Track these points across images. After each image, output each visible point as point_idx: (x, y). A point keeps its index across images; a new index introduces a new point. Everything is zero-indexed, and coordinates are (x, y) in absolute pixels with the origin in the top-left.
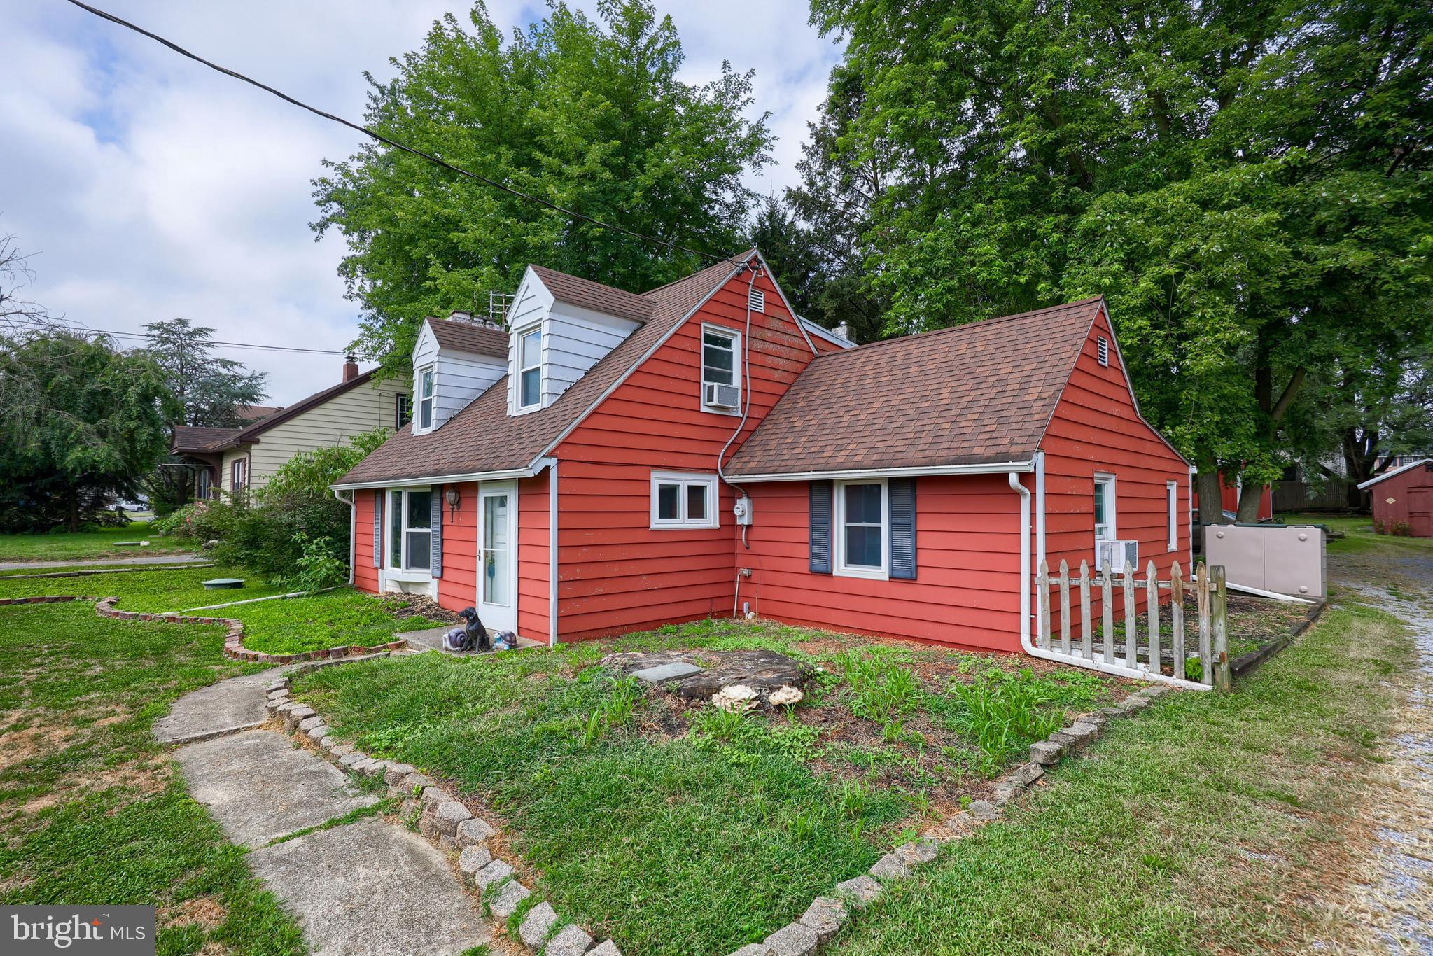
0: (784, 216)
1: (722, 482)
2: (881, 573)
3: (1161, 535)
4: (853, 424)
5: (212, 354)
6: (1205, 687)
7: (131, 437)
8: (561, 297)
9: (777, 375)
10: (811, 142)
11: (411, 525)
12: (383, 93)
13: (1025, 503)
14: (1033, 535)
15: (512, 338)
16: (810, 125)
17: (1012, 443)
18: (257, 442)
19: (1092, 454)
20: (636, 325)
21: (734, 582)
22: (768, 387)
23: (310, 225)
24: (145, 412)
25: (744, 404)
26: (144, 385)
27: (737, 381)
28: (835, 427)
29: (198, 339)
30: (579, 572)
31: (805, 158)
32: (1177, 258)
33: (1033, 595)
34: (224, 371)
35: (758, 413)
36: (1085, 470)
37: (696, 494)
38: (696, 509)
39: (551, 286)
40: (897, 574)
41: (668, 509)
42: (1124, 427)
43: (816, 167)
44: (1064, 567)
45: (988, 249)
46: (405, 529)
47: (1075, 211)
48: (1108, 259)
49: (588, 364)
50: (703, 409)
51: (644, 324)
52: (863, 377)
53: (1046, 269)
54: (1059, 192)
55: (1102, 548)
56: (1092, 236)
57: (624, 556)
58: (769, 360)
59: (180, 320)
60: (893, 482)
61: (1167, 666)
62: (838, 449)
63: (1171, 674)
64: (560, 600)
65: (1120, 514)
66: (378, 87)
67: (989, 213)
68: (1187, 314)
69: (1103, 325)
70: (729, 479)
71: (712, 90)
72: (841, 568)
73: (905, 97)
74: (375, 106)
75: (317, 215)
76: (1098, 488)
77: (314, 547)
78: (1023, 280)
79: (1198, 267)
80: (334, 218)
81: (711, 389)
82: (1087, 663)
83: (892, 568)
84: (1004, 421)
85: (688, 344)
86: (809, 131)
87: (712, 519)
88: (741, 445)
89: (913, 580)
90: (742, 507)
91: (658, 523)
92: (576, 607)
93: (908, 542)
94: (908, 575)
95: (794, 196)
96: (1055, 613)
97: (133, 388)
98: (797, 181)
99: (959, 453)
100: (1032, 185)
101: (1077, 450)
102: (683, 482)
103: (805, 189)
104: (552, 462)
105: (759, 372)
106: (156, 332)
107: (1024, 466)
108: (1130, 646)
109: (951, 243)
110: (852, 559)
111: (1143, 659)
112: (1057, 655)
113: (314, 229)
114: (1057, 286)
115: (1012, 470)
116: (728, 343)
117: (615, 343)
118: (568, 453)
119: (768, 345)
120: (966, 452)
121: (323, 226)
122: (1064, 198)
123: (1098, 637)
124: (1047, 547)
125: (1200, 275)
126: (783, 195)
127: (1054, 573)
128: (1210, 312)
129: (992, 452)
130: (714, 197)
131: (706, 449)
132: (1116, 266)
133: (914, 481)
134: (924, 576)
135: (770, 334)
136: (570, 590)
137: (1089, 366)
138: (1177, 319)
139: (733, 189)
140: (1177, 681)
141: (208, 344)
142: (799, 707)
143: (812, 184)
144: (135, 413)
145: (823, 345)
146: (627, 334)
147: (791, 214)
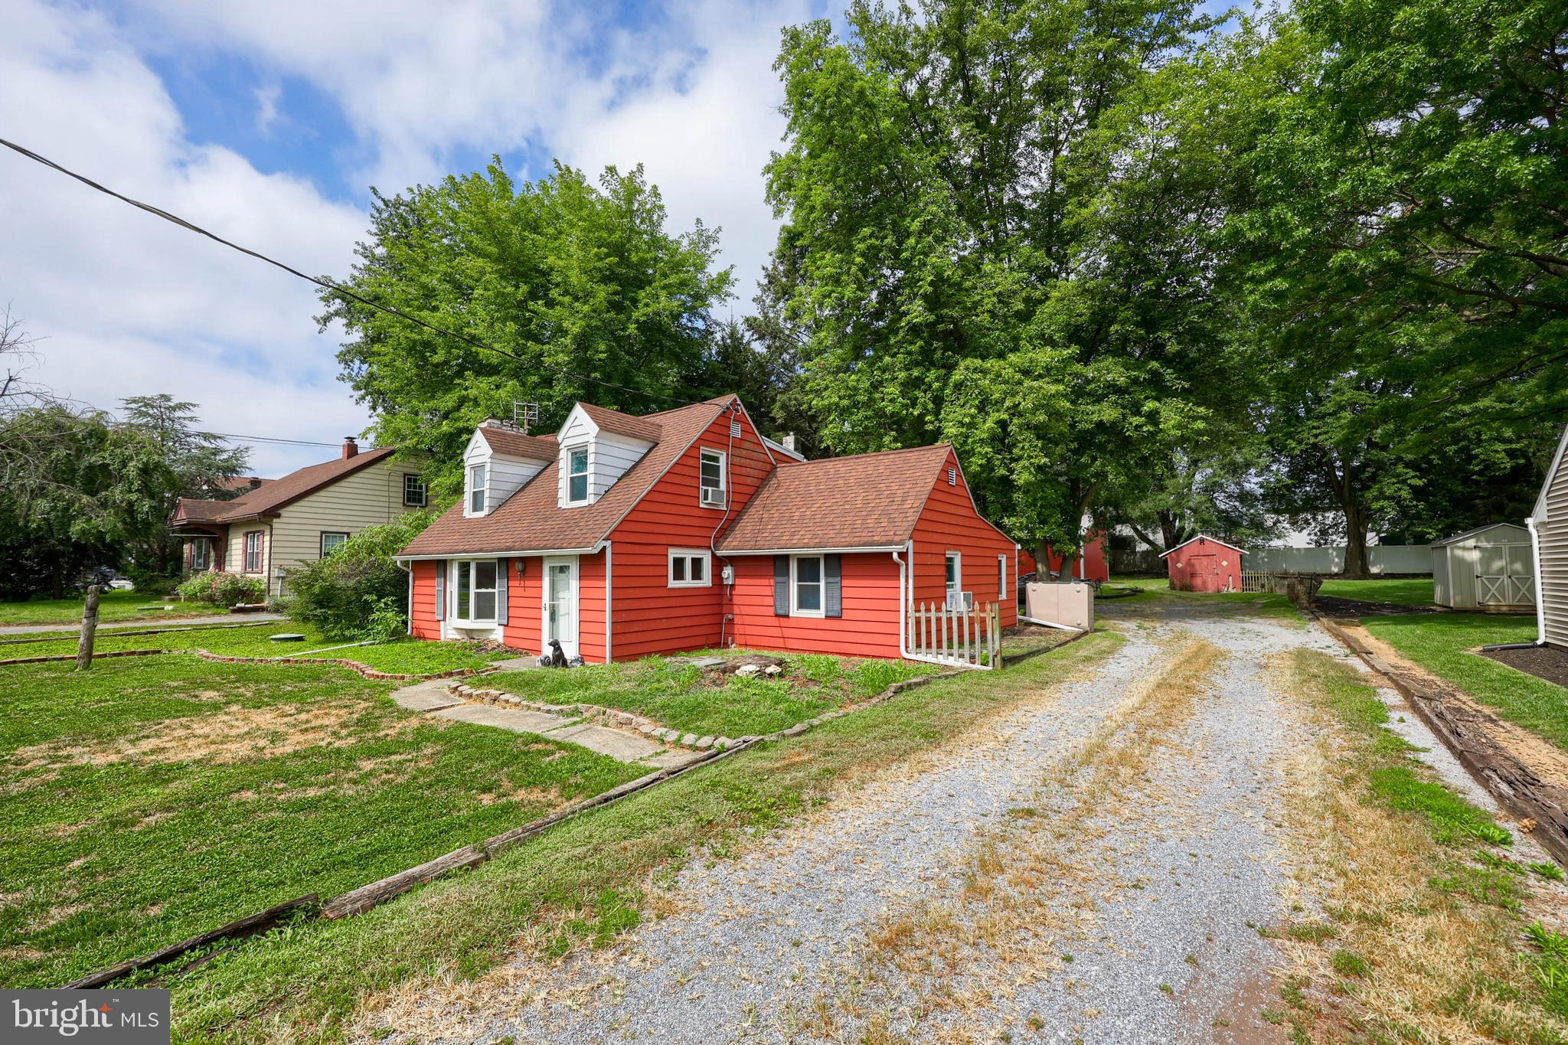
0: (743, 336)
1: (714, 556)
2: (820, 614)
3: (994, 589)
4: (802, 517)
5: (192, 427)
6: (989, 668)
7: (130, 509)
8: (604, 427)
9: (749, 481)
10: (765, 281)
11: (478, 586)
12: (387, 206)
13: (903, 569)
14: (907, 588)
15: (562, 452)
16: (763, 268)
17: (895, 534)
18: (279, 516)
19: (945, 539)
20: (651, 445)
21: (721, 624)
22: (744, 489)
23: (315, 318)
24: (146, 486)
25: (728, 501)
26: (145, 460)
27: (723, 486)
28: (791, 518)
29: (178, 414)
30: (624, 616)
31: (760, 293)
32: (1008, 409)
33: (907, 624)
34: (206, 444)
35: (737, 508)
36: (938, 549)
37: (697, 563)
38: (697, 574)
39: (595, 418)
40: (830, 614)
41: (679, 575)
42: (967, 522)
43: (768, 302)
44: (923, 607)
45: (892, 390)
46: (473, 590)
47: (950, 368)
48: (968, 405)
49: (620, 473)
50: (702, 505)
51: (657, 444)
52: (808, 485)
53: (931, 406)
54: (939, 354)
55: (952, 596)
56: (959, 386)
57: (652, 605)
58: (744, 471)
59: (162, 396)
60: (827, 556)
61: (972, 659)
62: (793, 534)
63: (974, 663)
64: (613, 634)
65: (963, 576)
66: (383, 200)
67: (893, 364)
68: (1014, 445)
69: (953, 461)
70: (719, 553)
71: (686, 239)
72: (794, 611)
73: (836, 280)
74: (377, 215)
75: (322, 310)
76: (951, 560)
77: (382, 605)
78: (916, 413)
79: (1021, 415)
80: (337, 313)
81: (706, 492)
82: (934, 660)
83: (827, 611)
84: (892, 521)
85: (691, 462)
86: (763, 273)
87: (706, 580)
88: (726, 529)
89: (839, 618)
90: (728, 572)
91: (673, 584)
92: (623, 639)
93: (838, 594)
94: (836, 614)
95: (751, 323)
96: (918, 634)
97: (134, 463)
98: (754, 311)
99: (866, 539)
100: (921, 347)
101: (934, 538)
102: (688, 555)
103: (760, 317)
104: (608, 544)
105: (738, 479)
106: (134, 406)
107: (901, 548)
108: (955, 650)
109: (868, 384)
110: (802, 605)
111: (961, 656)
112: (919, 657)
113: (318, 321)
114: (937, 419)
115: (895, 550)
116: (716, 459)
117: (637, 457)
118: (618, 537)
119: (743, 460)
120: (870, 539)
121: (326, 319)
122: (942, 359)
123: (939, 646)
124: (914, 594)
125: (1021, 420)
126: (741, 320)
127: (918, 610)
128: (1027, 445)
129: (884, 539)
130: (689, 324)
131: (703, 533)
132: (973, 410)
133: (839, 556)
134: (846, 615)
135: (744, 452)
136: (620, 628)
137: (943, 486)
138: (1010, 448)
139: (704, 318)
140: (977, 666)
141: (191, 419)
142: (781, 675)
143: (766, 316)
144: (135, 487)
145: (779, 457)
146: (645, 451)
147: (748, 335)
